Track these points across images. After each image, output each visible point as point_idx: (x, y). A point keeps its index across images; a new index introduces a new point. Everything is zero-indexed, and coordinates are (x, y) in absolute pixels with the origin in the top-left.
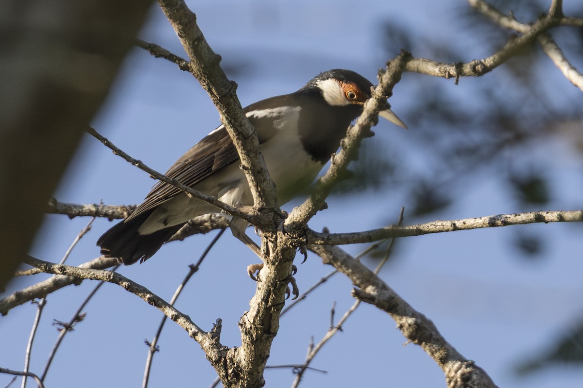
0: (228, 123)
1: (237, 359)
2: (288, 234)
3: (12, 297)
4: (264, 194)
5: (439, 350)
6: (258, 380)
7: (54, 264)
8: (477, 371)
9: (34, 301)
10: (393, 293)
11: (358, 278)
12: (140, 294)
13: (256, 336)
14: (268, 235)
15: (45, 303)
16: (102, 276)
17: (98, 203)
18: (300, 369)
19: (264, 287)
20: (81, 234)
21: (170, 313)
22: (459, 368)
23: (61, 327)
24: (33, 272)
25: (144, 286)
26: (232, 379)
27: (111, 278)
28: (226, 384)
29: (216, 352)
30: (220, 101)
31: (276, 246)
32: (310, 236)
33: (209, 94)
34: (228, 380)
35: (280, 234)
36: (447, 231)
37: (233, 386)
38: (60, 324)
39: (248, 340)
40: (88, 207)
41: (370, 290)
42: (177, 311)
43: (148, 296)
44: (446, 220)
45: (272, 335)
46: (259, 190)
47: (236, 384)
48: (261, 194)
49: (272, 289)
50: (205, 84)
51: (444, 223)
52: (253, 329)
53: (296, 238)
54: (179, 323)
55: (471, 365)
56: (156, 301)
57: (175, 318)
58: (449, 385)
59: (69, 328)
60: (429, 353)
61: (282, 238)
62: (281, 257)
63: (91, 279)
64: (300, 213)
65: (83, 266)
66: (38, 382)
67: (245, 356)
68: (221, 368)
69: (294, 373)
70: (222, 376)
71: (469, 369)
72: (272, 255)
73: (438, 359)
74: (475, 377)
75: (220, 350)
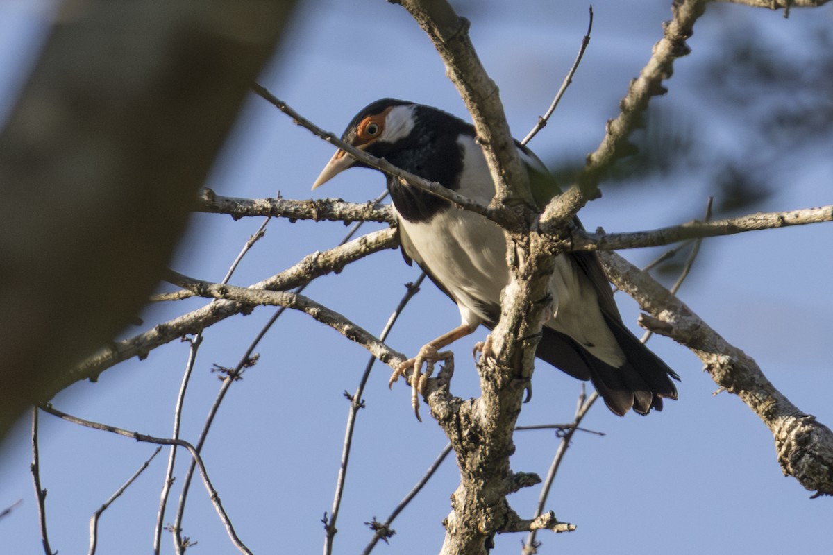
0: (458, 77)
1: (475, 416)
2: (545, 235)
3: (154, 332)
4: (510, 178)
5: (765, 400)
6: (505, 445)
7: (211, 284)
8: (820, 430)
9: (185, 339)
10: (698, 319)
11: (648, 300)
12: (335, 325)
13: (502, 382)
14: (516, 237)
15: (200, 340)
16: (279, 300)
17: (275, 197)
18: (567, 431)
19: (512, 312)
20: (250, 242)
21: (378, 351)
22: (793, 427)
23: (224, 375)
24: (182, 296)
25: (341, 313)
26: (468, 444)
27: (294, 302)
28: (460, 450)
29: (444, 406)
30: (445, 45)
31: (528, 253)
32: (576, 237)
33: (429, 36)
34: (462, 447)
35: (533, 235)
36: (773, 227)
37: (470, 453)
38: (223, 370)
39: (490, 388)
40: (261, 202)
41: (665, 316)
42: (388, 348)
43: (346, 327)
44: (771, 211)
45: (524, 380)
46: (504, 172)
47: (473, 451)
48: (507, 178)
49: (523, 314)
50: (423, 22)
51: (769, 216)
52: (497, 372)
53: (556, 241)
54: (392, 366)
55: (811, 421)
56: (357, 335)
57: (386, 359)
58: (780, 450)
59: (234, 375)
60: (750, 406)
61: (537, 241)
62: (536, 268)
63: (264, 304)
64: (562, 204)
65: (254, 288)
66: (193, 454)
67: (487, 411)
68: (453, 428)
69: (558, 436)
70: (453, 440)
71: (807, 428)
72: (522, 266)
73: (764, 413)
74: (816, 438)
75: (451, 403)
